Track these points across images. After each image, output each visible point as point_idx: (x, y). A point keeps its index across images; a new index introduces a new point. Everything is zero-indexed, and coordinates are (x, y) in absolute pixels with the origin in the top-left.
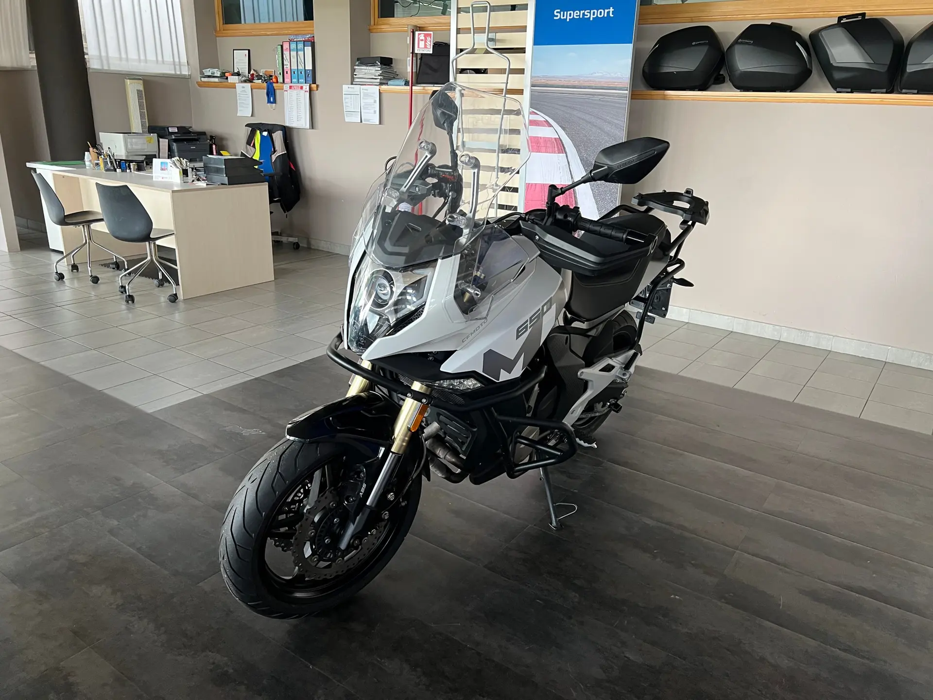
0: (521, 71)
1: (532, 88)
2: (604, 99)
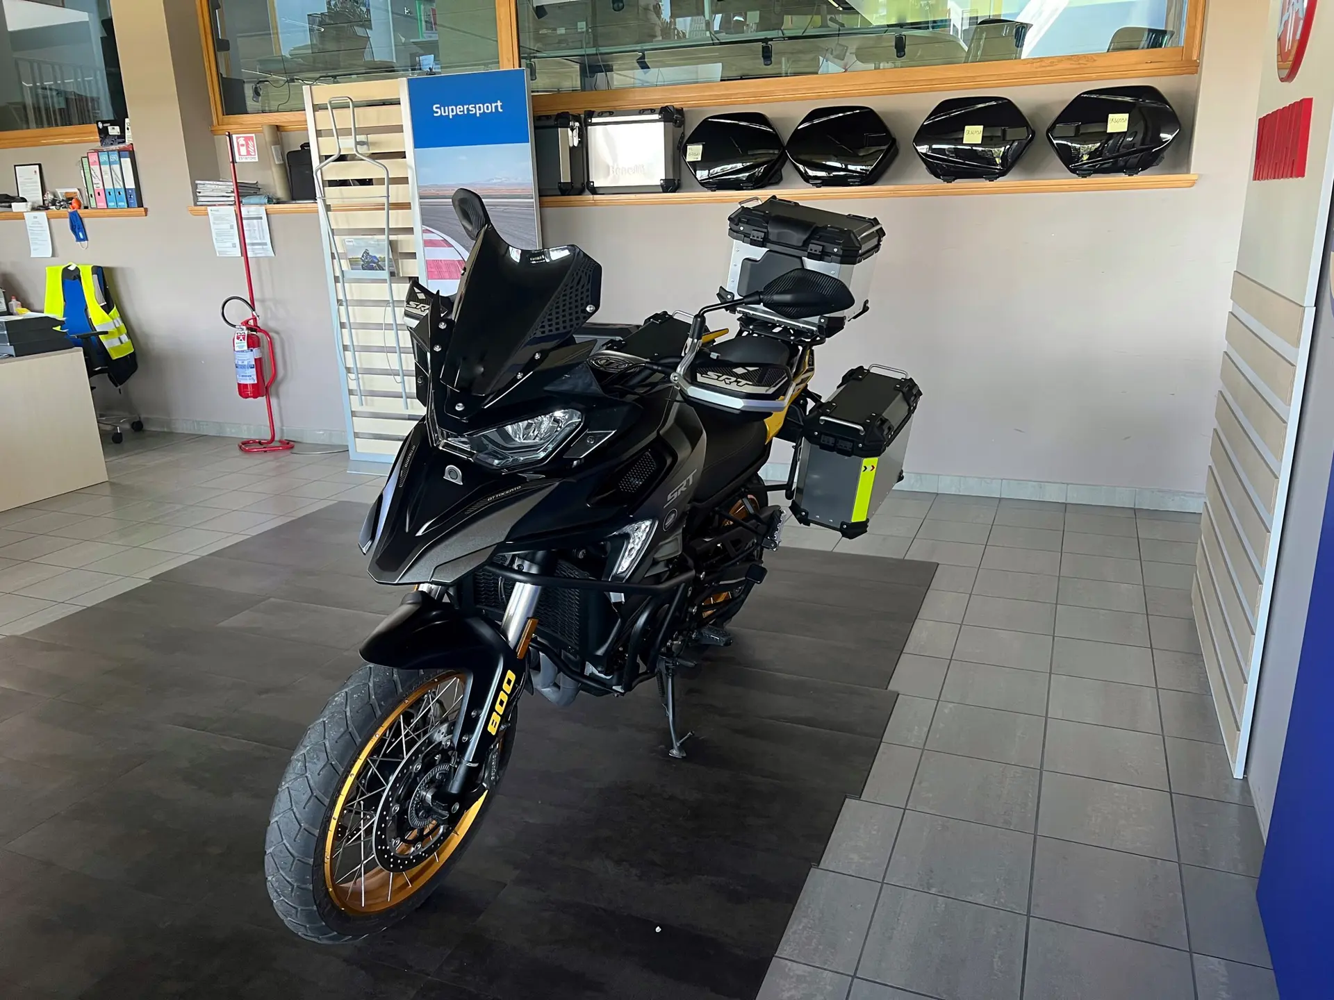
0: (404, 180)
1: (421, 200)
2: (508, 210)
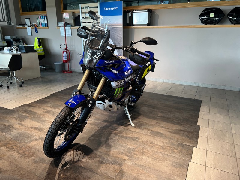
2: (117, 28)
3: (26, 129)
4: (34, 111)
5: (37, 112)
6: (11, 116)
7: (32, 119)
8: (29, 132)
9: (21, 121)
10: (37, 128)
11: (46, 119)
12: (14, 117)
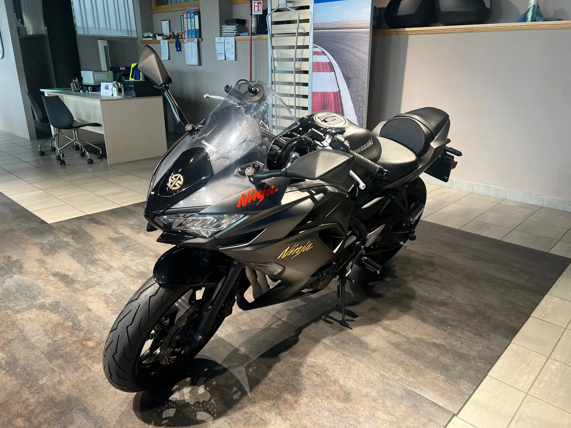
0: (307, 21)
1: (315, 31)
3: (42, 277)
4: (92, 233)
5: (95, 236)
6: (37, 240)
7: (73, 255)
8: (41, 285)
9: (47, 255)
10: (68, 276)
11: (103, 256)
12: (42, 244)
